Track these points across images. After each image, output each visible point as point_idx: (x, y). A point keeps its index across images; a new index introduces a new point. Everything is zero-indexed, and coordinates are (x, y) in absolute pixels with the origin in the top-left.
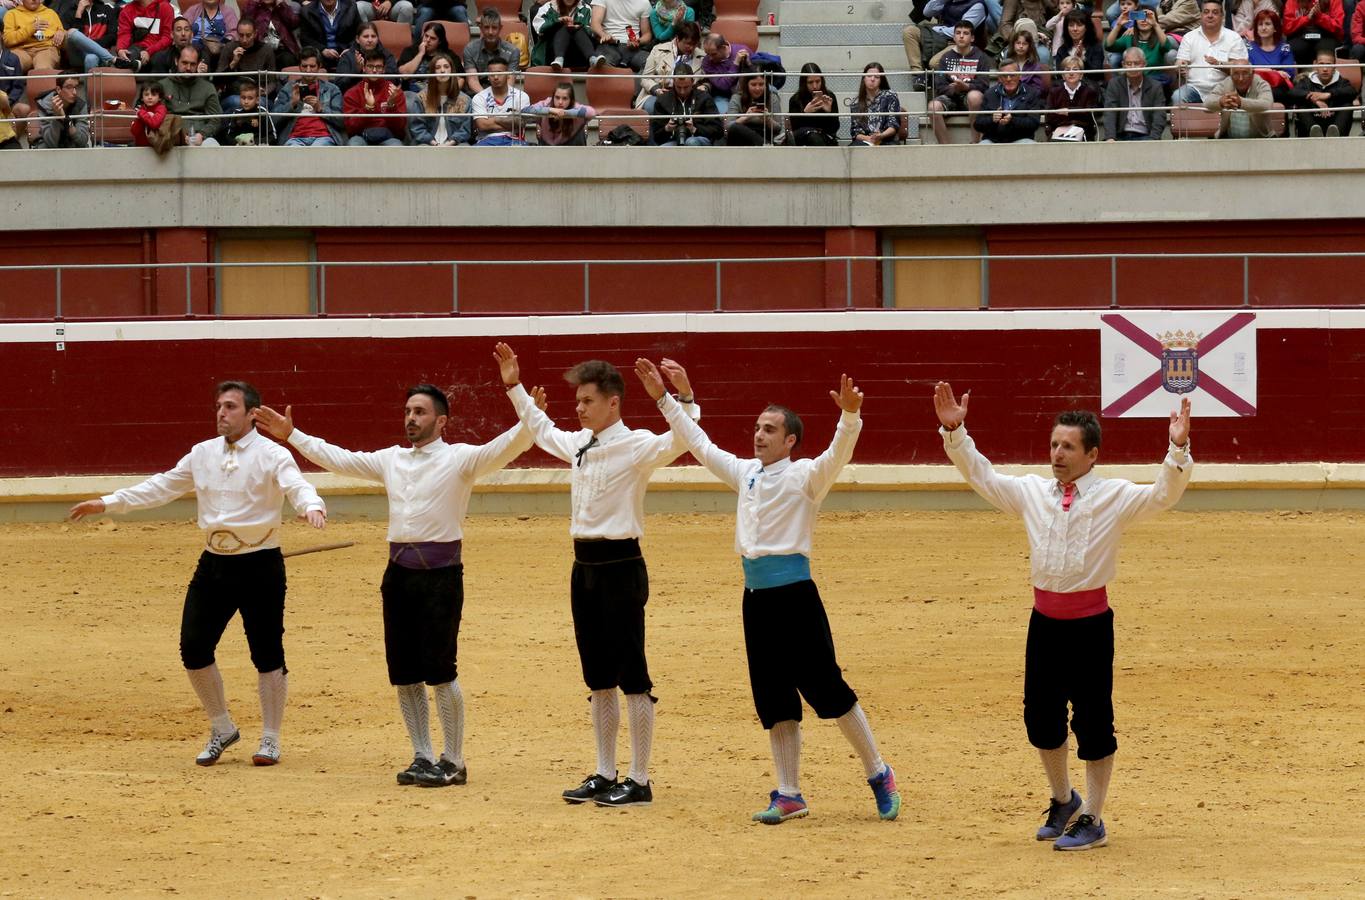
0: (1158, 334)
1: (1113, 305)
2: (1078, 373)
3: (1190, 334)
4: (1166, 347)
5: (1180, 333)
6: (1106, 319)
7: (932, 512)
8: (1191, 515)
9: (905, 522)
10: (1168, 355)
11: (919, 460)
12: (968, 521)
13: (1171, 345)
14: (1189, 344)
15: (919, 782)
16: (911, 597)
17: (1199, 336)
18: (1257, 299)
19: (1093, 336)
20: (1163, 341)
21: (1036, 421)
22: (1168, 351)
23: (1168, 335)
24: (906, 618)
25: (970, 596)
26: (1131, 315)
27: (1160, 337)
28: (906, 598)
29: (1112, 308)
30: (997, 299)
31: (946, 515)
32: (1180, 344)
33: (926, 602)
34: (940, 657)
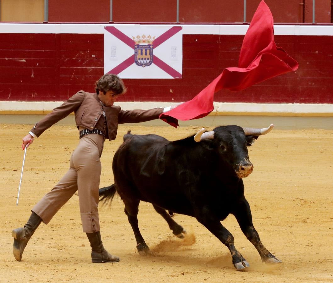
0: (133, 37)
1: (110, 22)
2: (93, 56)
3: (149, 37)
4: (137, 43)
5: (144, 36)
6: (107, 29)
7: (18, 125)
8: (149, 128)
9: (4, 130)
10: (138, 47)
11: (12, 99)
13: (139, 42)
14: (149, 42)
16: (6, 168)
17: (154, 38)
18: (183, 19)
19: (102, 36)
20: (135, 40)
21: (71, 80)
22: (138, 45)
25: (36, 168)
26: (120, 27)
27: (134, 38)
28: (4, 168)
29: (110, 23)
30: (52, 18)
31: (25, 127)
32: (144, 42)
33: (14, 170)
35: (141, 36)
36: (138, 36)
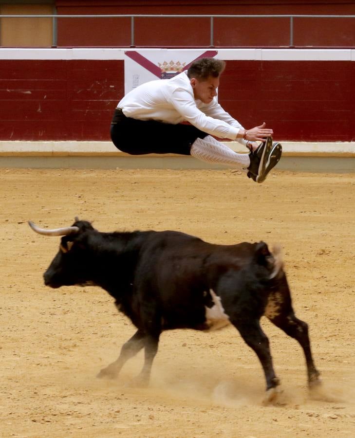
0: (159, 63)
1: (132, 45)
2: (111, 86)
3: (178, 63)
4: (164, 71)
5: (172, 63)
6: (128, 54)
7: (23, 169)
8: (179, 172)
9: (6, 175)
10: (165, 76)
11: (14, 138)
12: (44, 175)
13: (167, 69)
14: (178, 69)
15: (15, 331)
16: (9, 221)
17: (183, 65)
18: (219, 42)
19: (122, 63)
20: (162, 67)
21: (85, 115)
22: (165, 73)
23: (165, 63)
24: (7, 232)
25: (46, 219)
26: (143, 52)
27: (160, 65)
28: (7, 221)
29: (131, 47)
30: (63, 41)
31: (31, 171)
32: (172, 69)
33: (19, 223)
34: (28, 256)
35: (168, 62)
36: (165, 62)
